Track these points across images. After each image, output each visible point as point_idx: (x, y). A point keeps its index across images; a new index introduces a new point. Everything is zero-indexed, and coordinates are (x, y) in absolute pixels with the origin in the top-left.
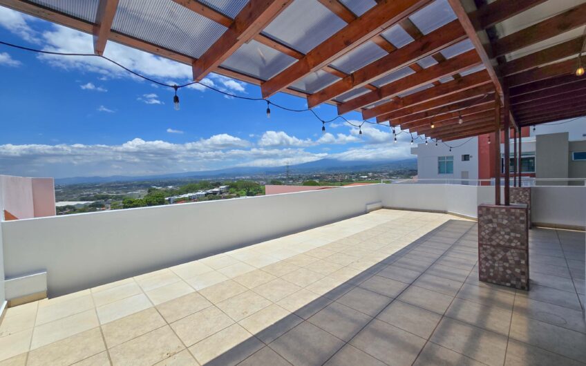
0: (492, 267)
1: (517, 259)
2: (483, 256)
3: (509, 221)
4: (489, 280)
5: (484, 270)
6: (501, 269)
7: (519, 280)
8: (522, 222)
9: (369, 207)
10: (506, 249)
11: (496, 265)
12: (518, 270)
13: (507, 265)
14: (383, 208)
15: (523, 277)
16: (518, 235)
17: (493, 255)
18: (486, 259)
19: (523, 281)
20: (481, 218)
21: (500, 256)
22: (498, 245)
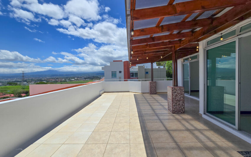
0: (176, 108)
1: (182, 103)
2: (173, 105)
3: (180, 92)
4: (175, 113)
5: (174, 110)
6: (178, 108)
7: (183, 110)
8: (183, 91)
9: (101, 92)
10: (179, 101)
11: (177, 107)
12: (182, 107)
13: (180, 106)
14: (105, 92)
15: (184, 109)
16: (182, 96)
17: (176, 104)
18: (174, 106)
19: (184, 110)
20: (173, 92)
21: (178, 104)
22: (178, 100)
